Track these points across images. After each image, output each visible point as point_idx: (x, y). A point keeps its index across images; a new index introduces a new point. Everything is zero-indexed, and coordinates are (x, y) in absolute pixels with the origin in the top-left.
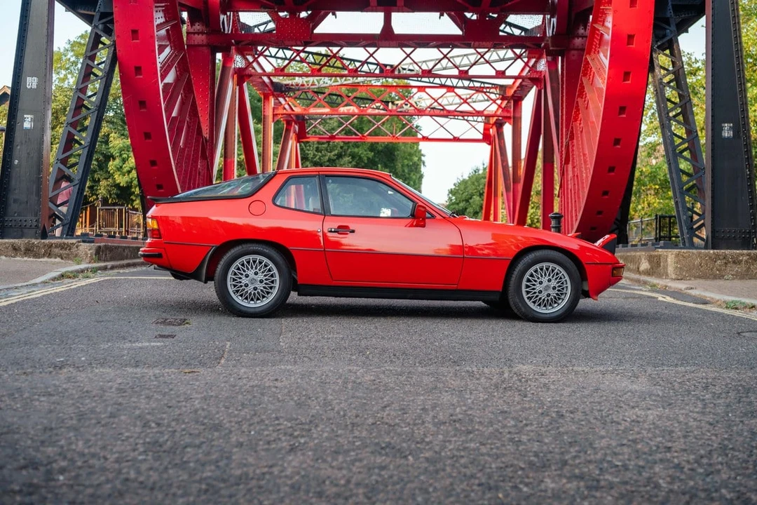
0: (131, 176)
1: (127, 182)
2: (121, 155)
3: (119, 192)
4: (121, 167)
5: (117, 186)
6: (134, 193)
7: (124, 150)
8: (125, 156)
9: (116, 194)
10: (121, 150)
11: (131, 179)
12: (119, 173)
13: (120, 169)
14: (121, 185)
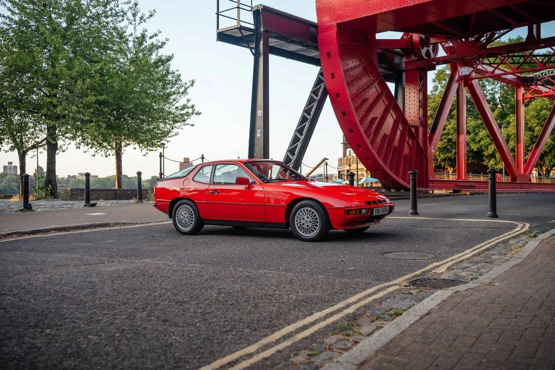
0: (480, 144)
1: (478, 148)
2: (474, 131)
3: (474, 155)
4: (474, 139)
5: (472, 151)
6: (484, 155)
7: (476, 128)
8: (476, 131)
9: (472, 156)
10: (474, 128)
11: (481, 146)
12: (473, 142)
13: (473, 140)
14: (475, 150)
